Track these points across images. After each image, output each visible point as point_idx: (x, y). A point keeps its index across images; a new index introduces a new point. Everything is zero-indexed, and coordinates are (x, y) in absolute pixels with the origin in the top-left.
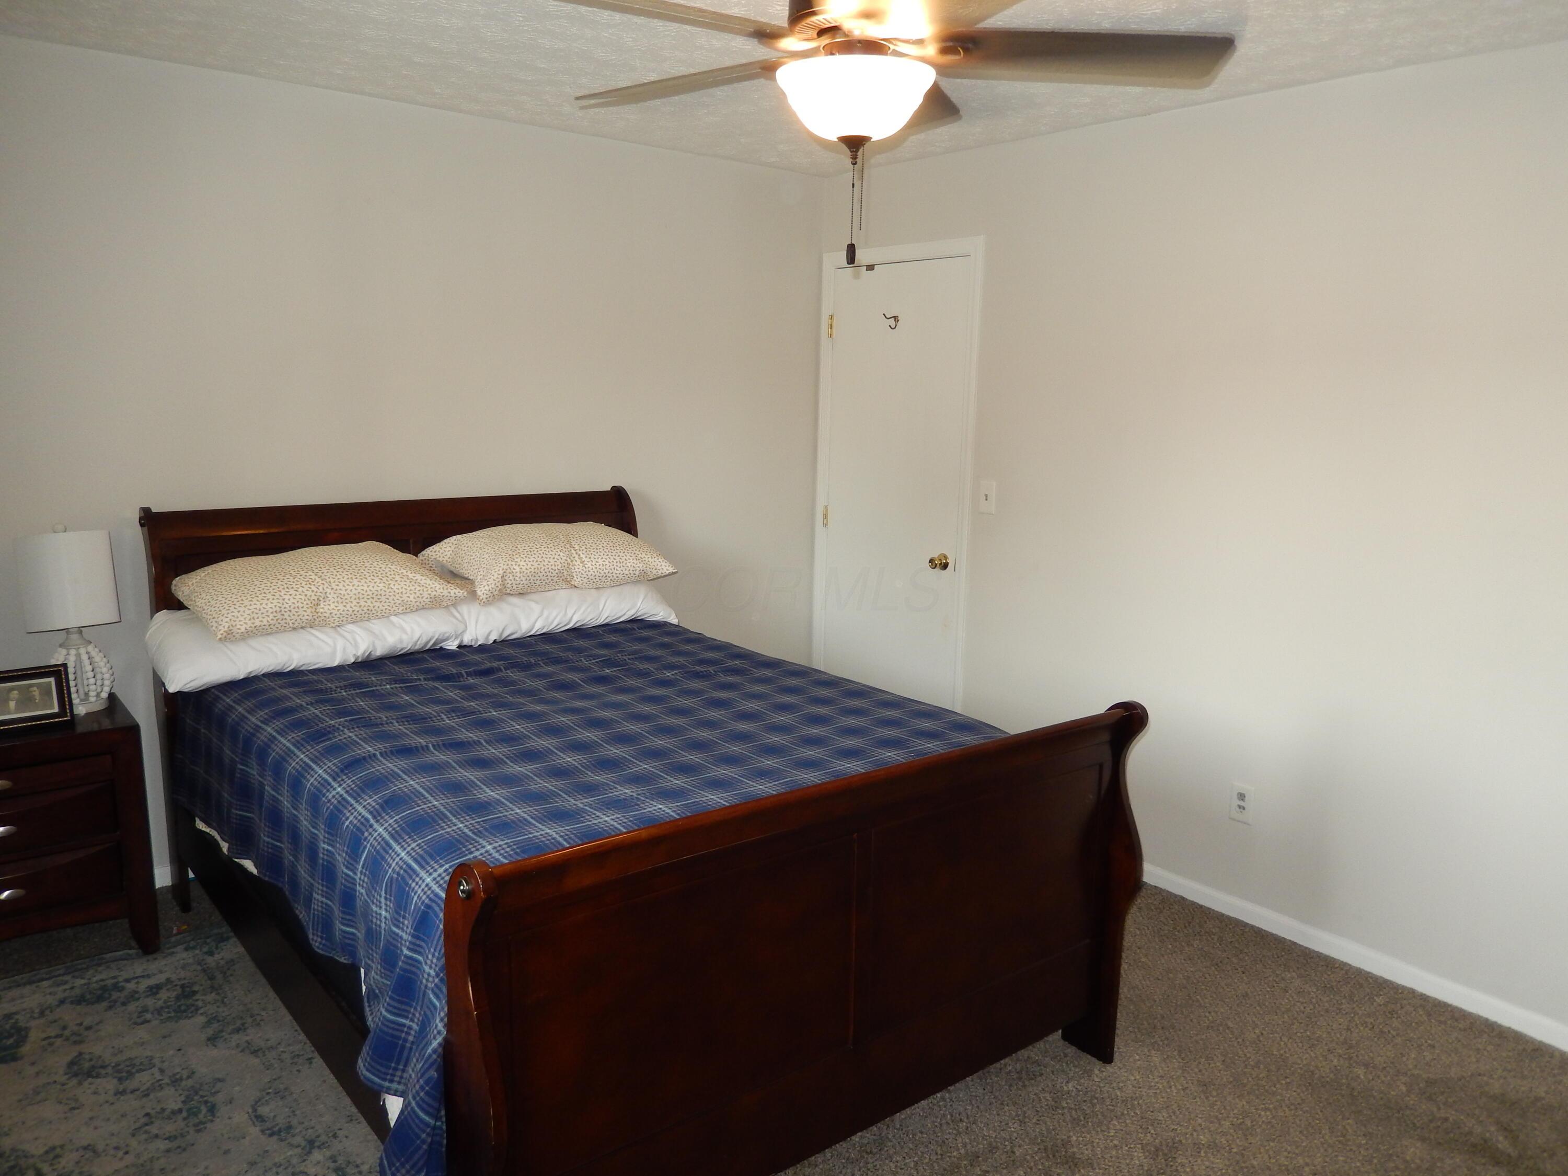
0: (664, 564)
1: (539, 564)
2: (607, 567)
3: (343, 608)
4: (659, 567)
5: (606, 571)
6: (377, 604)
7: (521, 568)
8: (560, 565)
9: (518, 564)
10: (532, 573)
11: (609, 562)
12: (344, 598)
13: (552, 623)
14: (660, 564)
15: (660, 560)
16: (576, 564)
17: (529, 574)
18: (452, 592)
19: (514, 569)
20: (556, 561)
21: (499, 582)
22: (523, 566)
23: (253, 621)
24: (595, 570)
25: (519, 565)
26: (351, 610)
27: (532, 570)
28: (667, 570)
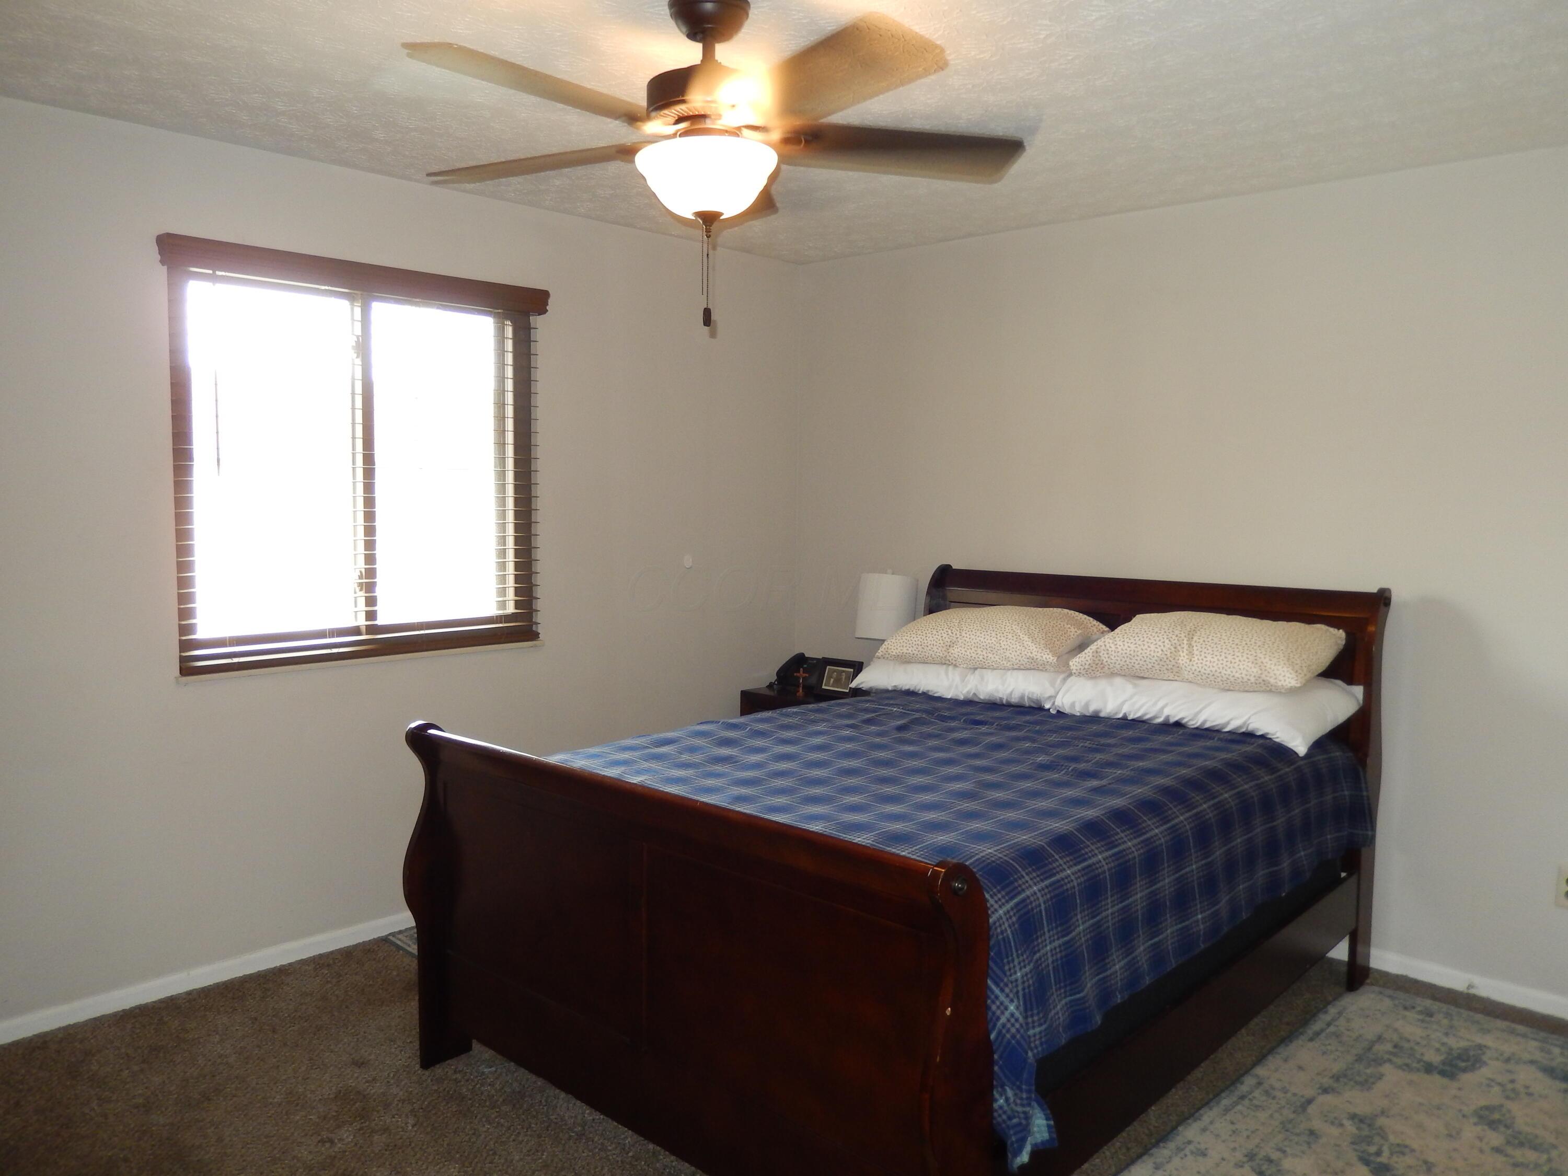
0: (1288, 675)
1: (1136, 647)
2: (1215, 665)
3: (964, 653)
4: (1281, 678)
5: (1214, 669)
6: (990, 655)
7: (1117, 648)
8: (1161, 652)
9: (1116, 643)
10: (1128, 655)
11: (1218, 660)
12: (967, 644)
13: (1139, 709)
14: (1283, 674)
15: (1285, 669)
16: (1182, 655)
17: (1124, 655)
18: (1044, 657)
19: (1110, 647)
20: (1157, 648)
21: (1089, 656)
22: (1120, 646)
23: (902, 648)
24: (1200, 665)
25: (1116, 645)
26: (970, 655)
27: (1128, 652)
28: (1290, 683)
